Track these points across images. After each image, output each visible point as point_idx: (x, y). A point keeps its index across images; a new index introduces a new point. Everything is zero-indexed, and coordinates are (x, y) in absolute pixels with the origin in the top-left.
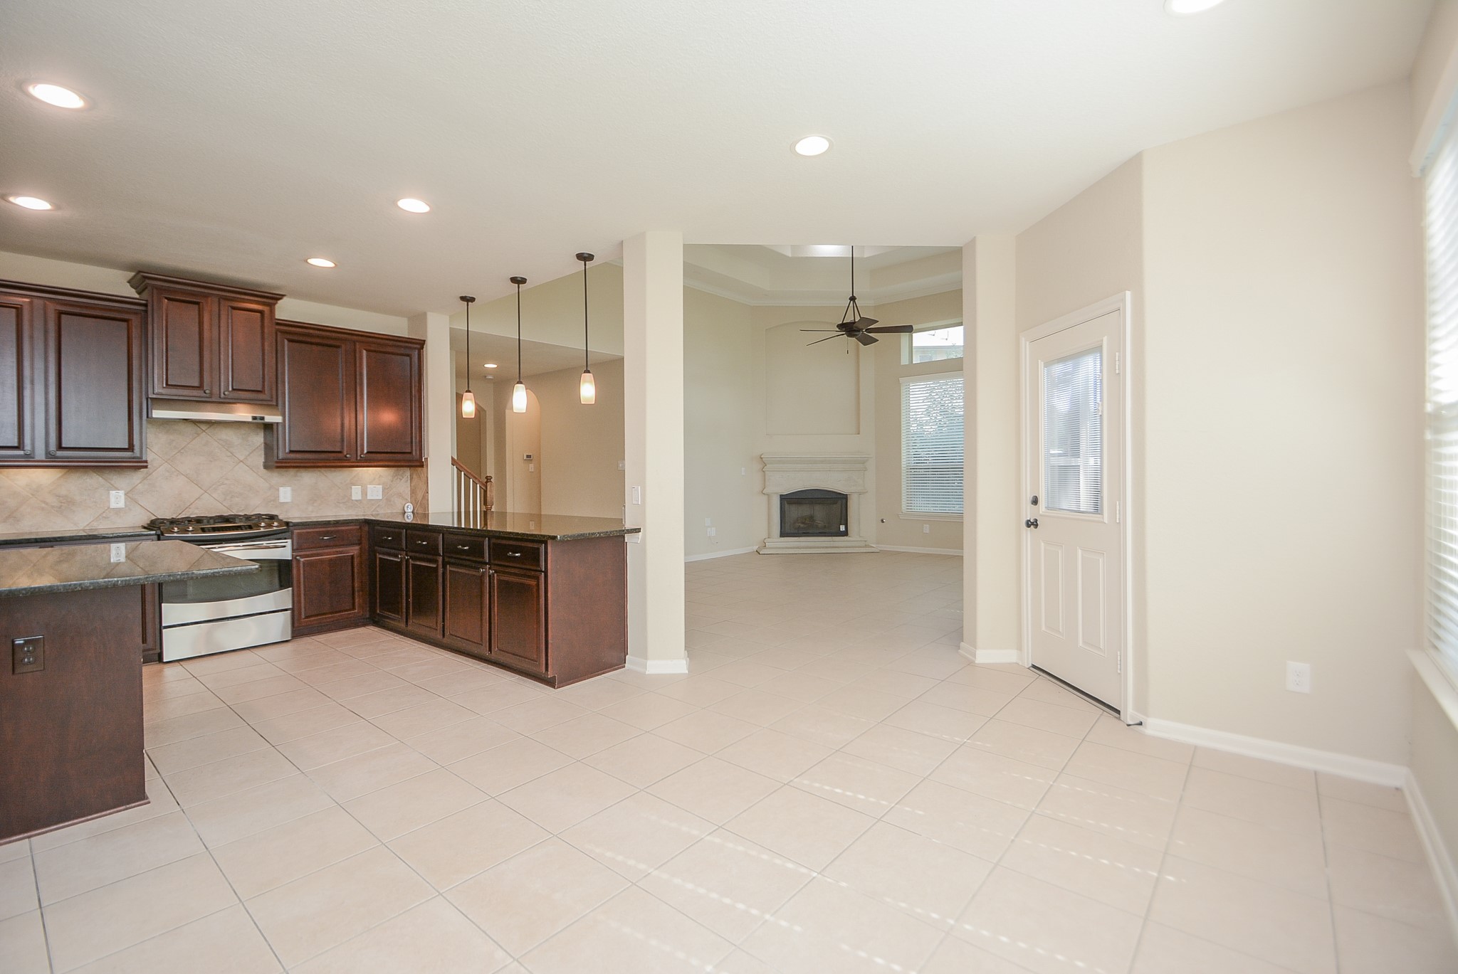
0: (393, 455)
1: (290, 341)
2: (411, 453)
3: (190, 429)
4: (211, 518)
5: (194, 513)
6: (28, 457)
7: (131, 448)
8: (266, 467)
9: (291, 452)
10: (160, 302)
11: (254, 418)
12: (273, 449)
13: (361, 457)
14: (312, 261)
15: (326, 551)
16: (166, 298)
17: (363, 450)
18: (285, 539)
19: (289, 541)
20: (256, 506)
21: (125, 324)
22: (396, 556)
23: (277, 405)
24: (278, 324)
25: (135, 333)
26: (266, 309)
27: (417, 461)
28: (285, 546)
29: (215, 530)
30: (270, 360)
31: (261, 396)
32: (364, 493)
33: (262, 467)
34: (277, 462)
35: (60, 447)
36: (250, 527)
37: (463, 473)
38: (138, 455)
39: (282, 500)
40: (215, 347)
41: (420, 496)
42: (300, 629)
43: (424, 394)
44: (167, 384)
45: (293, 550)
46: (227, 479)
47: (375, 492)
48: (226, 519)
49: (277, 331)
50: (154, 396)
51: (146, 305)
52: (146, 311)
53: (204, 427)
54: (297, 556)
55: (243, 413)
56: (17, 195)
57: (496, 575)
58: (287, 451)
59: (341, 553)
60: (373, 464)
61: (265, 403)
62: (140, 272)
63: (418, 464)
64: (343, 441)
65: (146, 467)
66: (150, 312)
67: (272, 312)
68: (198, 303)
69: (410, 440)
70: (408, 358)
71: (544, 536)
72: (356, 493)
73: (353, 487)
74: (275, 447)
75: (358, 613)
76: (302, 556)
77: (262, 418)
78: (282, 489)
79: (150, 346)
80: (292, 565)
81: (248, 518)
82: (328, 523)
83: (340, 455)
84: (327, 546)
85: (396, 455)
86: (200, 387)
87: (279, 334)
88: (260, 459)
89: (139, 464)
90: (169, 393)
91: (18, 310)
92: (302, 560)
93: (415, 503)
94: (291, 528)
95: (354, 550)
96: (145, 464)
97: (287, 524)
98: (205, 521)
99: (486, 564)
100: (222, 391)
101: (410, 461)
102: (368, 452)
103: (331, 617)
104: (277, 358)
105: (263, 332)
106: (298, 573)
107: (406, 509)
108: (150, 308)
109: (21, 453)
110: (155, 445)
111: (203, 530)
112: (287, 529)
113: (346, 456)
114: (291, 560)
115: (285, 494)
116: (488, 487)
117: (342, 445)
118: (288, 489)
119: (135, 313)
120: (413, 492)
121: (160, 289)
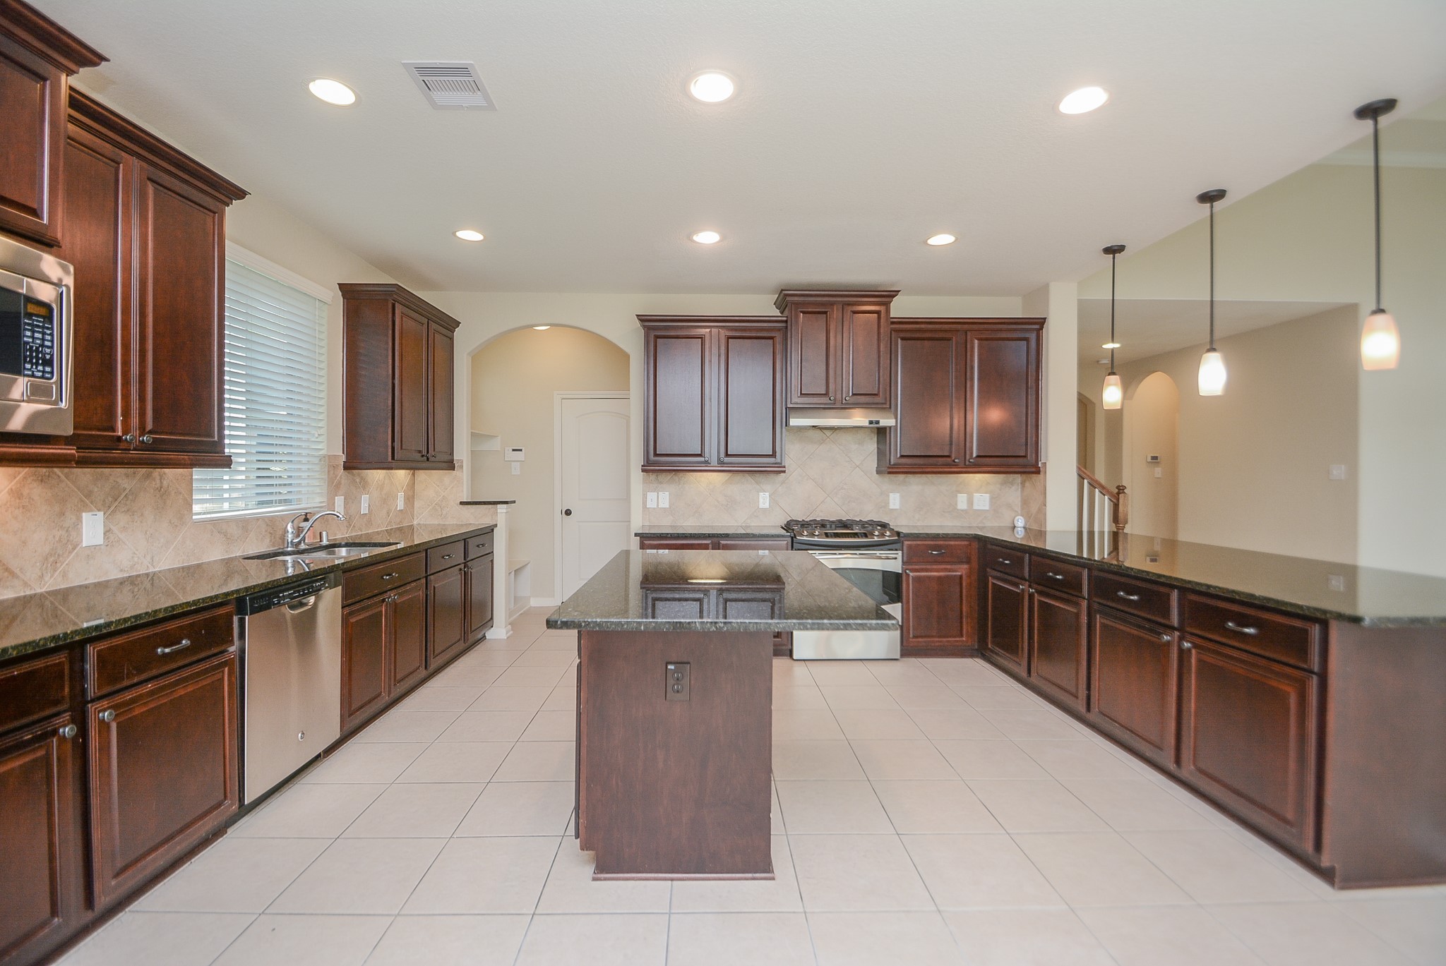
0: (1005, 459)
1: (903, 339)
2: (1025, 456)
3: (818, 433)
4: (833, 522)
5: (819, 517)
6: (707, 463)
7: (774, 455)
8: (878, 472)
9: (902, 456)
10: (797, 317)
11: (871, 422)
12: (885, 455)
13: (969, 462)
14: (932, 241)
15: (935, 567)
16: (801, 312)
17: (972, 453)
18: (896, 550)
19: (900, 552)
20: (869, 513)
21: (771, 341)
22: (1016, 585)
23: (890, 408)
24: (893, 323)
25: (778, 347)
26: (882, 308)
27: (1033, 466)
28: (896, 558)
29: (837, 535)
30: (885, 361)
31: (875, 399)
32: (970, 502)
33: (875, 473)
34: (889, 468)
35: (727, 455)
36: (865, 535)
37: (1086, 481)
38: (779, 461)
39: (892, 507)
40: (839, 353)
41: (1034, 508)
42: (909, 650)
43: (1043, 384)
44: (801, 394)
45: (903, 563)
46: (846, 484)
47: (982, 501)
48: (844, 524)
49: (892, 330)
50: (792, 406)
51: (786, 321)
52: (787, 327)
53: (828, 433)
54: (908, 569)
55: (859, 418)
56: (697, 231)
57: (1194, 651)
58: (898, 456)
59: (950, 570)
60: (980, 469)
61: (879, 406)
62: (782, 290)
63: (1034, 470)
64: (951, 444)
65: (784, 472)
66: (789, 328)
67: (888, 311)
68: (825, 313)
69: (1024, 440)
70: (1025, 342)
71: (1325, 612)
72: (962, 502)
73: (959, 495)
74: (888, 453)
75: (967, 641)
76: (912, 570)
77: (878, 422)
78: (891, 495)
79: (789, 359)
80: (902, 577)
81: (863, 524)
82: (936, 537)
83: (949, 459)
84: (936, 562)
85: (1008, 459)
86: (826, 394)
87: (893, 332)
88: (873, 463)
89: (779, 469)
90: (802, 402)
91: (701, 338)
92: (911, 574)
93: (1027, 517)
94: (902, 539)
95: (961, 570)
96: (784, 469)
97: (898, 534)
98: (828, 526)
99: (1173, 628)
100: (844, 397)
101: (1025, 466)
102: (978, 456)
103: (939, 641)
104: (891, 360)
105: (879, 333)
106: (909, 589)
107: (1016, 522)
108: (789, 323)
109: (702, 459)
110: (792, 452)
111: (827, 535)
112: (898, 540)
113: (954, 461)
114: (901, 574)
115: (895, 501)
116: (1121, 501)
117: (951, 448)
118: (898, 495)
119: (779, 330)
120: (1025, 503)
121: (797, 304)
